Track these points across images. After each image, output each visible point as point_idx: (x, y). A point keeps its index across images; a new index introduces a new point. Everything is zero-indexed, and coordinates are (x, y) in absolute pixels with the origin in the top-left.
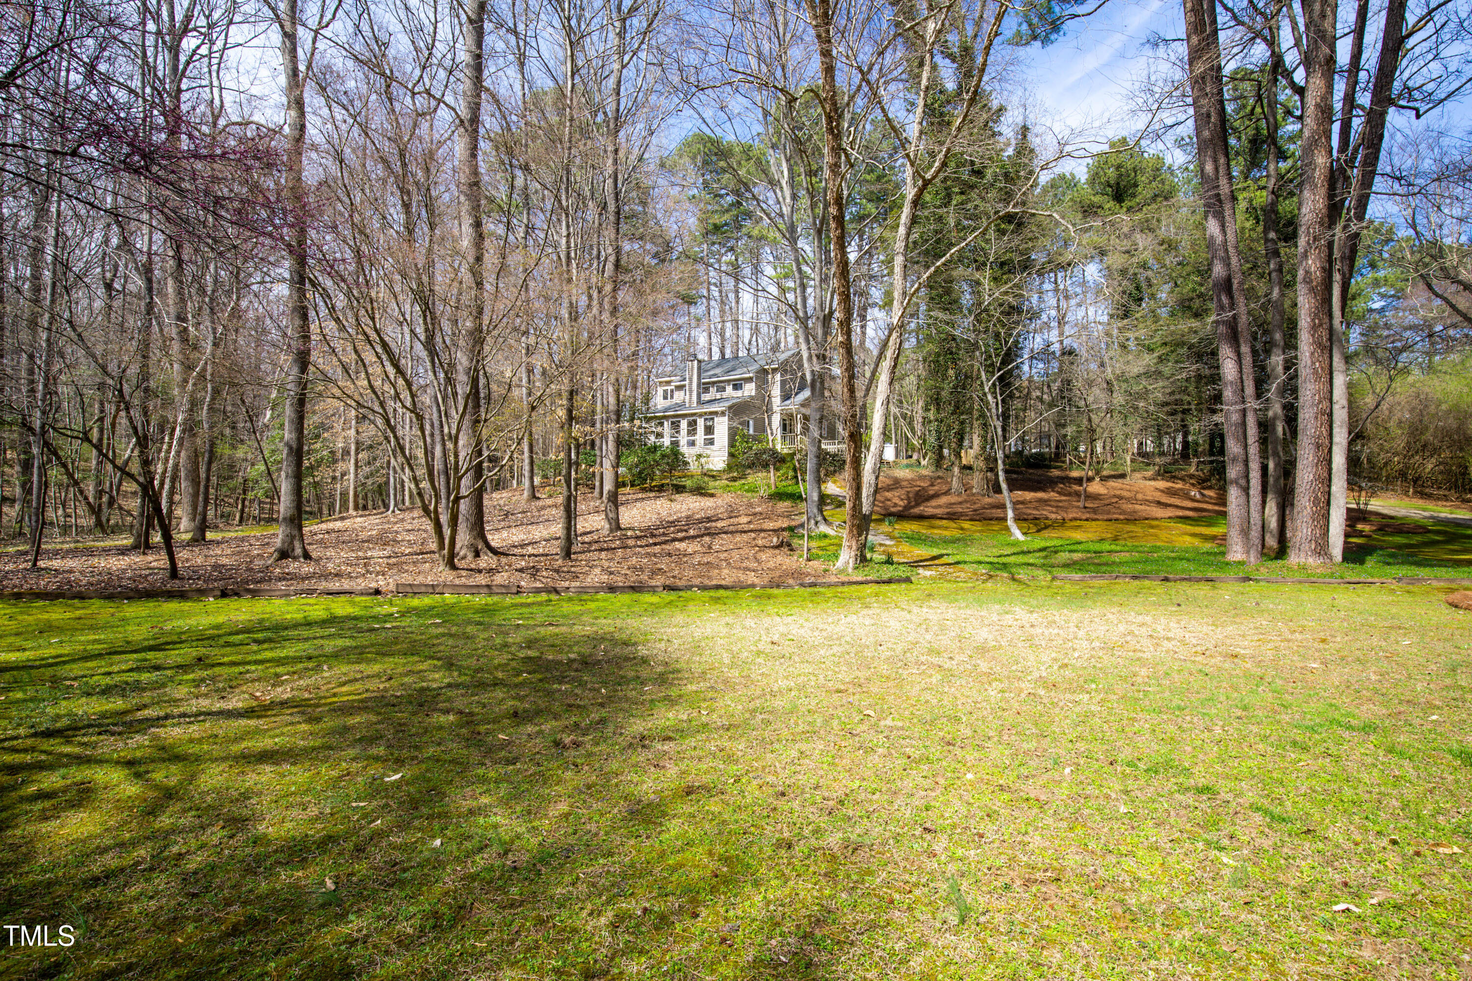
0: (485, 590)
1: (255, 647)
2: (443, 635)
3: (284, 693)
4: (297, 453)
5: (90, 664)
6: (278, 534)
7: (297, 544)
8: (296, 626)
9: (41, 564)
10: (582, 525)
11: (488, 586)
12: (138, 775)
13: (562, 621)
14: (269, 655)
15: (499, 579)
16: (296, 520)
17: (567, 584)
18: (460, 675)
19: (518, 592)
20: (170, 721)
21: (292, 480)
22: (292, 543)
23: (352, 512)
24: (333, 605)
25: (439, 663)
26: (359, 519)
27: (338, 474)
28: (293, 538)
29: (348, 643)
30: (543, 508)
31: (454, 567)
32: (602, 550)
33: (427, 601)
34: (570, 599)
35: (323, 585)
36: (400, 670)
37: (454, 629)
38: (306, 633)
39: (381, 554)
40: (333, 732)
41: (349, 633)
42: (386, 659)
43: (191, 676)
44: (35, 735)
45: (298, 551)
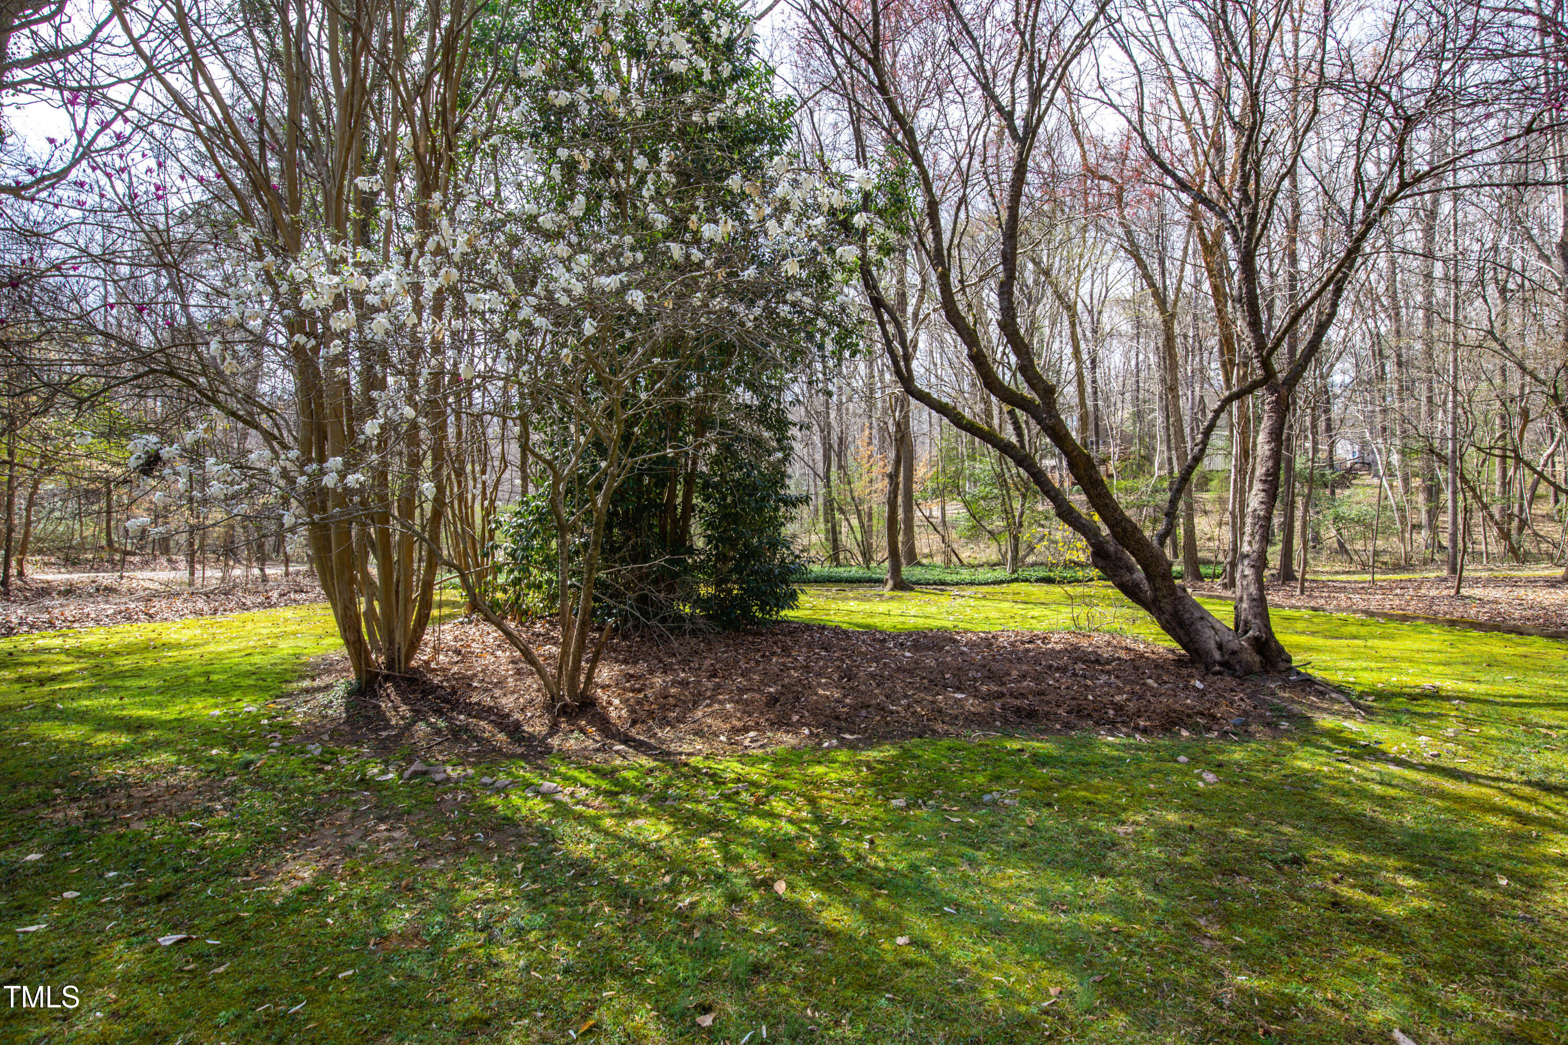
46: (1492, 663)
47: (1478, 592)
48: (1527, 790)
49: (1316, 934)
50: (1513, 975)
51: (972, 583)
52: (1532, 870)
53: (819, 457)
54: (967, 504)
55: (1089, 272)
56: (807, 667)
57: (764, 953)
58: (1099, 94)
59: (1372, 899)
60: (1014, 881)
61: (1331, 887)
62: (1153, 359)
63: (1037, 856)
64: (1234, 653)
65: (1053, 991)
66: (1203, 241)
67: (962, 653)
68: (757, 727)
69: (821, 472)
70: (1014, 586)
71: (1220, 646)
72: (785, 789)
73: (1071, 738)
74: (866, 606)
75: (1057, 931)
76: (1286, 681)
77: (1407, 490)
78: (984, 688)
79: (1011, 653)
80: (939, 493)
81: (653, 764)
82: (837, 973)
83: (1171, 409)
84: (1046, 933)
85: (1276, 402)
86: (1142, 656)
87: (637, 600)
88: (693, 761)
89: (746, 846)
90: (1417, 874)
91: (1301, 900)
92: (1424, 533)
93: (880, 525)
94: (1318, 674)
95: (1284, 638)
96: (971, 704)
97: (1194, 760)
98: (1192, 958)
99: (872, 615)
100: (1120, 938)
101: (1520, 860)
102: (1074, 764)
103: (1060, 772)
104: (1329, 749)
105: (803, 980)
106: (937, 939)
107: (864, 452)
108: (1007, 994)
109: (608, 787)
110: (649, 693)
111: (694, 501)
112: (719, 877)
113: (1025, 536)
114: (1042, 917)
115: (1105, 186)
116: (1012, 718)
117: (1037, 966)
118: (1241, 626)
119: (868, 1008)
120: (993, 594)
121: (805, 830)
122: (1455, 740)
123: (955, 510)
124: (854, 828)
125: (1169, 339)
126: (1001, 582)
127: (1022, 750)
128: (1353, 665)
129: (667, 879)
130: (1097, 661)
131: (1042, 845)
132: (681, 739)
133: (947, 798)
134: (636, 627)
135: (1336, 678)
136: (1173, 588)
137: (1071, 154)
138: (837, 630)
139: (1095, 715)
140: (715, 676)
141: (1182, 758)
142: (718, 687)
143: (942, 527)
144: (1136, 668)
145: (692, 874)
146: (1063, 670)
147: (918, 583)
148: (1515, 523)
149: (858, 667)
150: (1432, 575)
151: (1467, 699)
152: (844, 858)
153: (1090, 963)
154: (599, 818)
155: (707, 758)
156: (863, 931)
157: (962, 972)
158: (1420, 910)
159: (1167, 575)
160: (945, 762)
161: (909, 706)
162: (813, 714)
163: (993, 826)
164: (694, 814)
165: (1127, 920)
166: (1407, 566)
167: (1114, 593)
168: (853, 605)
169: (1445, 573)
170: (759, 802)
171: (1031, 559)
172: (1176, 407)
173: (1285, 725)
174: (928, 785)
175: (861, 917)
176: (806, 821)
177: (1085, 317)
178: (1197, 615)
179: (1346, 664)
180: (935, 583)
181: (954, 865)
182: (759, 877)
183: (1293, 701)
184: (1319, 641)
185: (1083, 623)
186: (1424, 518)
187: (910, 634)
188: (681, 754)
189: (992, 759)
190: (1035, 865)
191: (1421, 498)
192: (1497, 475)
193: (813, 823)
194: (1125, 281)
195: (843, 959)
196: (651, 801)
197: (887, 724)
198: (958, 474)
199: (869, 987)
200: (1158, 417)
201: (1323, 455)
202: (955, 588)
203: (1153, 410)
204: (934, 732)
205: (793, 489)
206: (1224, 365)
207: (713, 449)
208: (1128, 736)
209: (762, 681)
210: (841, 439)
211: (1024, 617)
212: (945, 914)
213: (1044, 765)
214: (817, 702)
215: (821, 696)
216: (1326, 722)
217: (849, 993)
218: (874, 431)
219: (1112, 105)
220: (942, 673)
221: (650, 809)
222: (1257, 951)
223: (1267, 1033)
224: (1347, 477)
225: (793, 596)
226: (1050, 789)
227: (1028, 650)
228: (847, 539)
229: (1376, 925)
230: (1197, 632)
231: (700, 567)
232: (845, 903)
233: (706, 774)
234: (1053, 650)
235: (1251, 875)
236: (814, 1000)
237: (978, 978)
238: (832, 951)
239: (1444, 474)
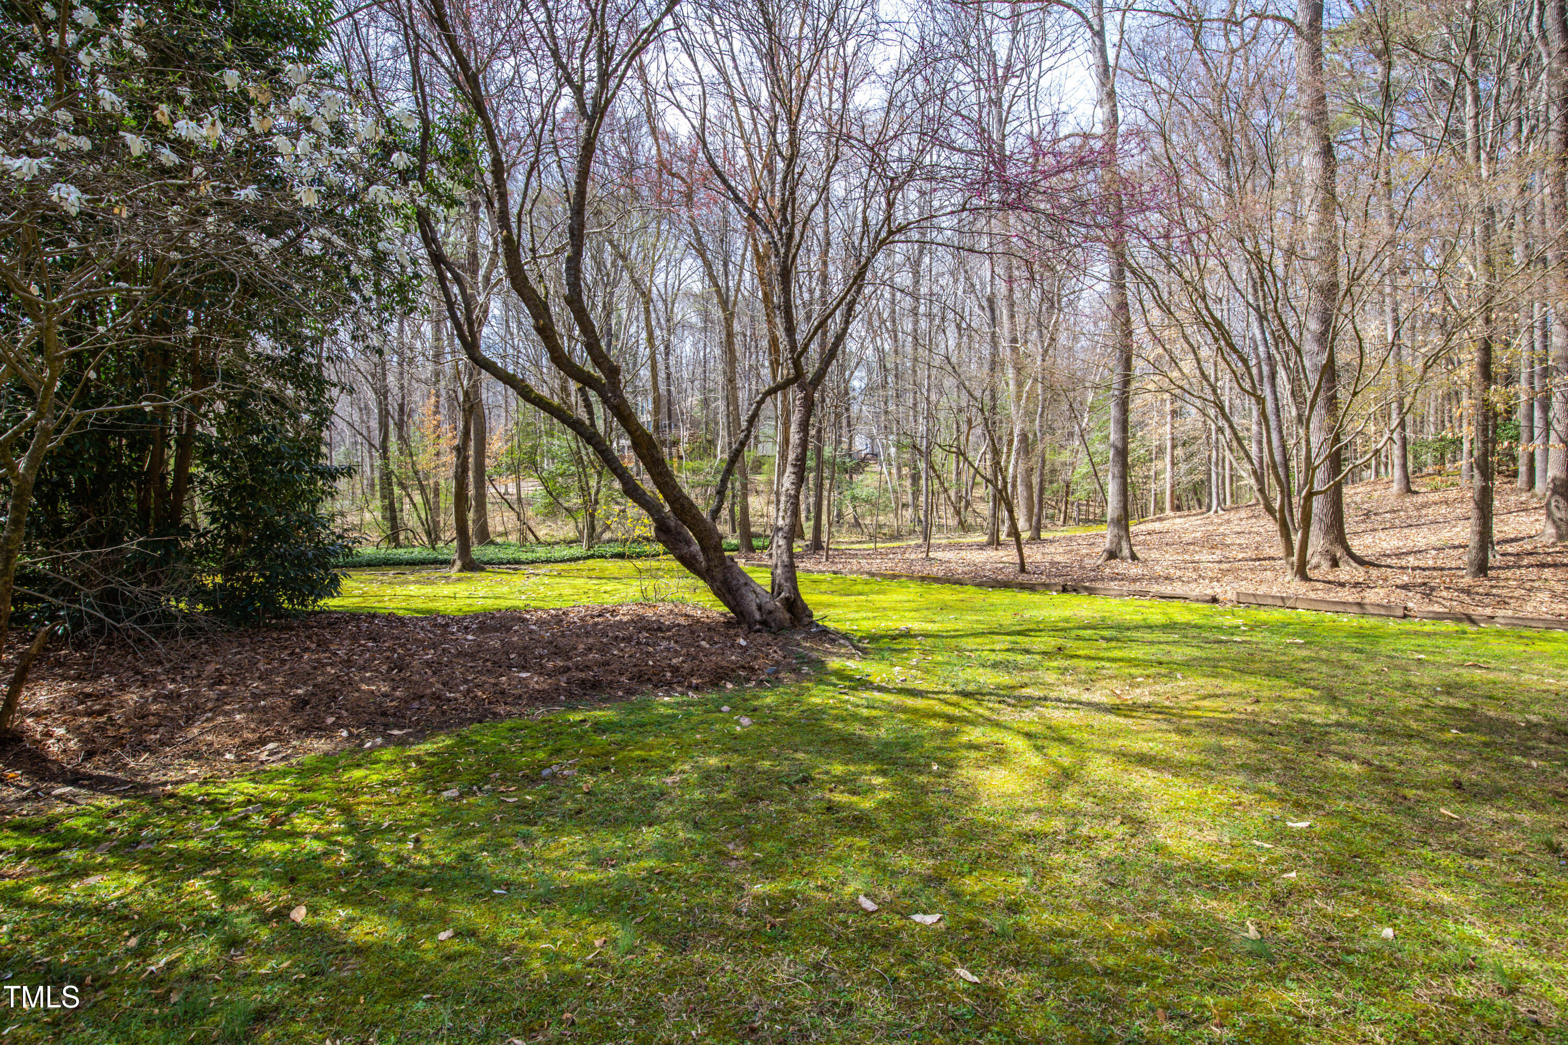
0: (1356, 609)
1: (1104, 644)
2: (1312, 660)
3: (1143, 695)
4: (1122, 453)
5: (978, 640)
6: (1106, 534)
7: (1124, 545)
8: (1137, 628)
9: (931, 555)
10: (1502, 528)
11: (1360, 605)
12: (1038, 748)
13: (1493, 663)
14: (1118, 654)
15: (1371, 596)
16: (1122, 522)
17: (1488, 611)
18: (1350, 713)
19: (1405, 616)
20: (1048, 703)
21: (1118, 481)
22: (1119, 543)
23: (1168, 512)
24: (1170, 610)
25: (1317, 693)
26: (1178, 521)
27: (1152, 473)
28: (1120, 538)
29: (1196, 653)
30: (1425, 505)
31: (1305, 578)
32: (1543, 566)
33: (1277, 615)
34: (1500, 634)
35: (1155, 588)
36: (1266, 693)
37: (1324, 654)
38: (1150, 637)
39: (1210, 558)
40: (1207, 750)
41: (1194, 642)
42: (1246, 677)
43: (1055, 664)
44: (956, 693)
45: (1126, 552)
46: (944, 607)
47: (939, 555)
48: (955, 698)
49: (815, 835)
50: (935, 834)
51: (548, 561)
52: (953, 755)
53: (374, 424)
54: (544, 481)
55: (663, 263)
56: (349, 661)
57: (273, 993)
58: (668, 94)
59: (855, 799)
60: (568, 849)
61: (828, 795)
62: (717, 352)
63: (592, 819)
64: (770, 612)
65: (597, 943)
66: (756, 250)
67: (531, 632)
68: (279, 736)
69: (377, 442)
70: (590, 562)
71: (760, 608)
72: (313, 802)
73: (632, 703)
74: (428, 590)
75: (604, 887)
76: (808, 633)
77: (900, 477)
78: (550, 665)
79: (580, 628)
80: (515, 469)
81: (118, 803)
82: (367, 990)
83: (732, 400)
84: (595, 891)
85: (805, 398)
86: (698, 621)
87: (100, 597)
88: (182, 790)
89: (255, 877)
90: (884, 773)
91: (806, 811)
92: (910, 510)
93: (447, 501)
94: (831, 625)
95: (809, 597)
96: (536, 682)
97: (735, 708)
98: (721, 879)
99: (435, 598)
100: (662, 878)
101: (946, 749)
102: (632, 727)
103: (619, 737)
104: (835, 685)
105: (322, 1010)
106: (484, 924)
107: (430, 423)
108: (552, 958)
109: (39, 845)
110: (117, 715)
111: (193, 470)
112: (213, 922)
113: (600, 512)
114: (592, 876)
115: (677, 183)
116: (576, 690)
117: (584, 923)
118: (776, 588)
119: (402, 1017)
120: (568, 571)
121: (336, 843)
122: (916, 667)
123: (531, 487)
124: (398, 830)
125: (730, 335)
126: (578, 559)
127: (584, 721)
128: (857, 616)
129: (133, 942)
130: (660, 629)
131: (597, 808)
132: (165, 766)
133: (504, 779)
134: (97, 633)
135: (844, 627)
136: (723, 559)
137: (647, 146)
138: (392, 619)
139: (655, 678)
140: (220, 682)
141: (725, 708)
142: (222, 698)
143: (518, 505)
144: (692, 632)
145: (171, 928)
146: (628, 639)
147: (490, 563)
148: (963, 504)
149: (412, 656)
150: (912, 543)
151: (926, 636)
152: (382, 865)
153: (633, 908)
154: (20, 888)
155: (205, 782)
156: (401, 936)
157: (509, 950)
158: (884, 800)
159: (718, 548)
160: (504, 743)
161: (469, 691)
162: (353, 712)
163: (550, 799)
164: (181, 854)
165: (669, 861)
166: (897, 536)
167: (676, 565)
168: (413, 589)
169: (920, 541)
170: (276, 822)
171: (607, 536)
172: (736, 398)
173: (805, 669)
174: (485, 770)
175: (399, 923)
176: (338, 833)
177: (660, 305)
178: (742, 581)
179: (852, 616)
180: (509, 562)
181: (508, 845)
182: (271, 909)
183: (812, 649)
184: (836, 599)
185: (651, 594)
186: (910, 499)
187: (476, 616)
188: (165, 784)
189: (553, 733)
190: (588, 828)
191: (908, 483)
192: (954, 466)
193: (346, 834)
194: (695, 277)
195: (373, 974)
196: (112, 851)
197: (444, 713)
198: (535, 448)
199: (404, 993)
200: (721, 405)
201: (845, 446)
202: (530, 567)
203: (716, 399)
204: (495, 715)
205: (337, 458)
206: (771, 364)
207: (220, 407)
208: (682, 694)
209: (287, 683)
210: (401, 407)
211: (597, 592)
212: (494, 897)
213: (604, 732)
214: (359, 698)
215: (364, 692)
216: (834, 663)
217: (379, 1007)
218: (442, 400)
219: (679, 107)
220: (507, 654)
221: (111, 861)
222: (771, 861)
223: (773, 926)
224: (860, 465)
225: (335, 582)
226: (608, 754)
227: (596, 624)
228: (410, 517)
229: (855, 818)
230: (742, 596)
231: (202, 551)
232: (381, 912)
233: (202, 802)
234: (620, 621)
235: (771, 798)
236: (335, 1028)
237: (526, 951)
238: (362, 968)
239: (922, 465)
